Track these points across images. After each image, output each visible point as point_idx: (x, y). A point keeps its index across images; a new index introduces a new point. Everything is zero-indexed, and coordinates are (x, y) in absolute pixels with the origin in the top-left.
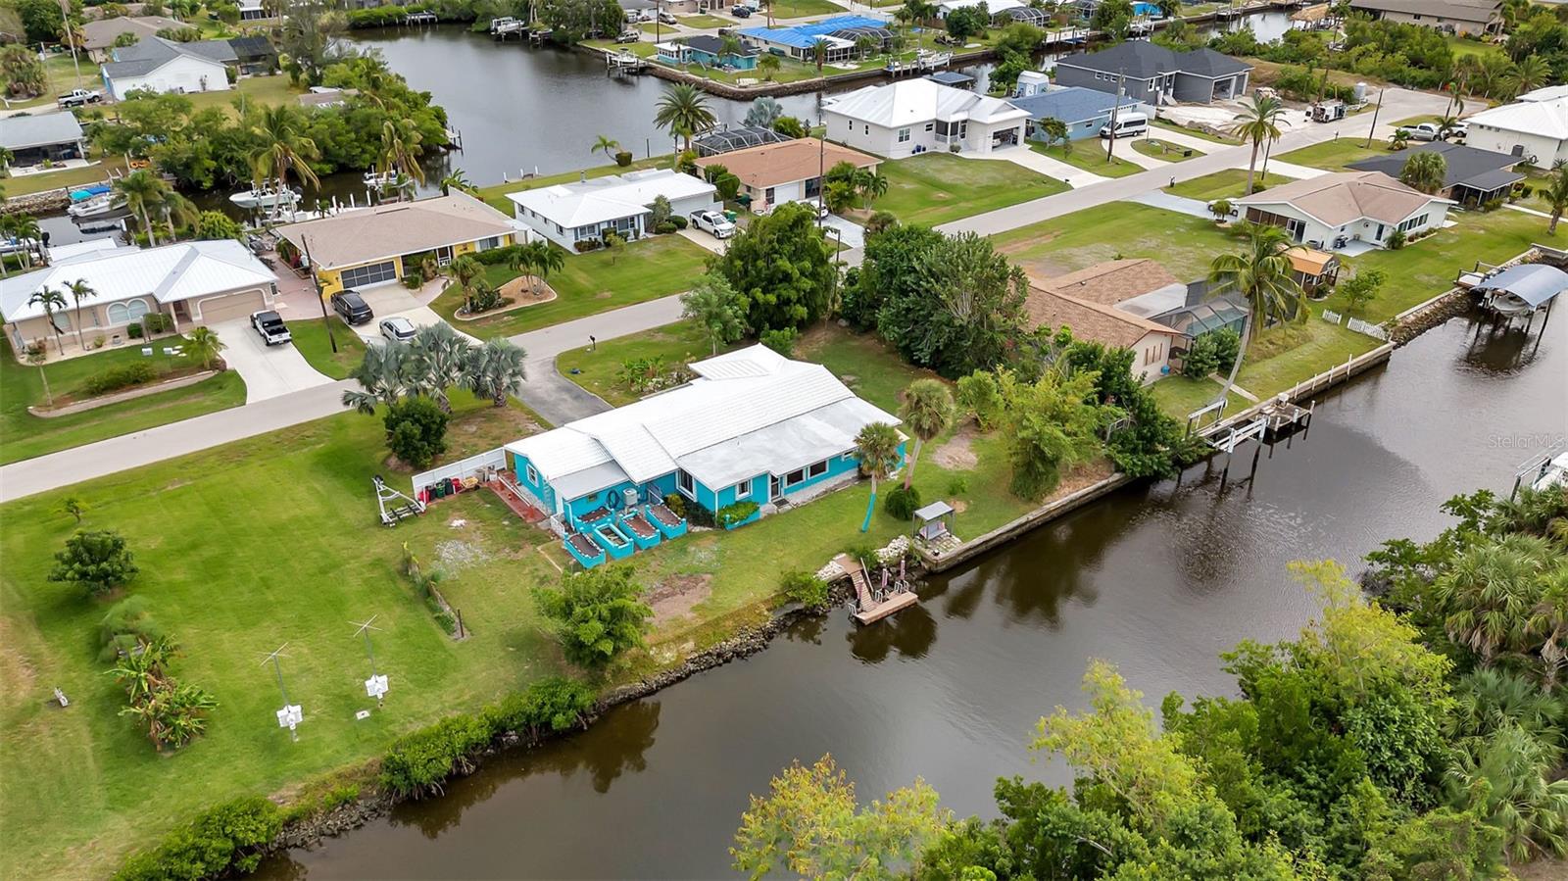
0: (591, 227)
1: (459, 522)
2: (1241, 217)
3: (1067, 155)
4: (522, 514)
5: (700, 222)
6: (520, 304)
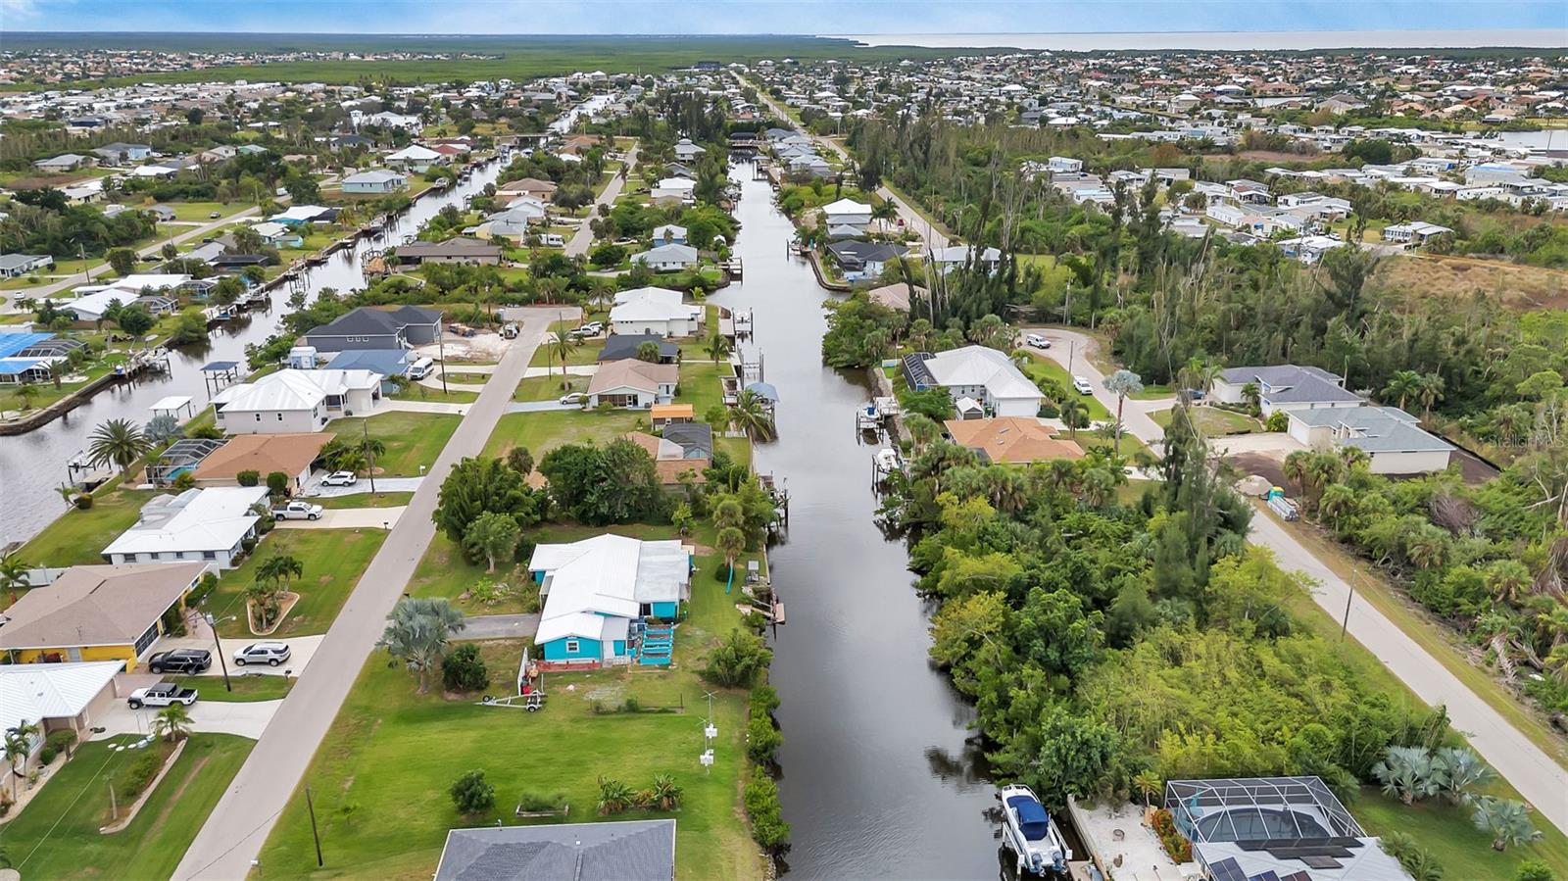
0: (235, 546)
1: (571, 687)
2: (594, 402)
3: (425, 395)
4: (586, 669)
5: (287, 513)
6: (286, 609)
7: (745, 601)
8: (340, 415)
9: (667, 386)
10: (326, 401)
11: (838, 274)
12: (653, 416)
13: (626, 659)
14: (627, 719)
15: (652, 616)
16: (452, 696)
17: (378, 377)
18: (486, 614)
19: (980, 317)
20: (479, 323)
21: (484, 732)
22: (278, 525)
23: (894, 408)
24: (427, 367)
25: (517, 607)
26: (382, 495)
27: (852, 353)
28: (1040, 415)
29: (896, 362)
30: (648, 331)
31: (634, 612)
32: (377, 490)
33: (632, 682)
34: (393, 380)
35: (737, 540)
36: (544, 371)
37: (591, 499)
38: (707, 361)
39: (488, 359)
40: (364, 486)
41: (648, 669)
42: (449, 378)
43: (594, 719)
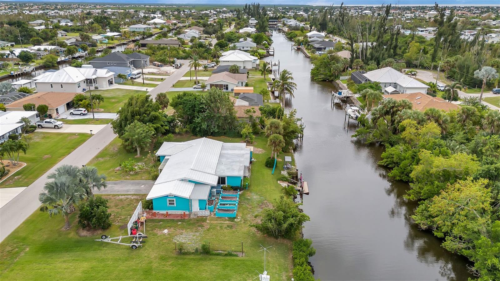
0: (3, 136)
1: (166, 231)
2: (208, 87)
3: (133, 84)
4: (179, 218)
5: (43, 124)
6: (13, 171)
7: (283, 179)
8: (92, 88)
9: (242, 83)
10: (85, 82)
11: (313, 52)
12: (234, 92)
13: (206, 213)
14: (201, 259)
15: (226, 185)
16: (84, 233)
17: (112, 73)
18: (127, 179)
19: (385, 59)
20: (164, 62)
21: (94, 264)
22: (38, 130)
23: (350, 94)
24: (138, 74)
25: (146, 176)
26: (97, 120)
27: (326, 75)
29: (347, 77)
31: (214, 181)
32: (95, 118)
33: (208, 230)
34: (120, 76)
35: (280, 142)
37: (197, 120)
38: (259, 76)
39: (167, 74)
40: (90, 116)
41: (220, 221)
42: (147, 79)
43: (176, 258)
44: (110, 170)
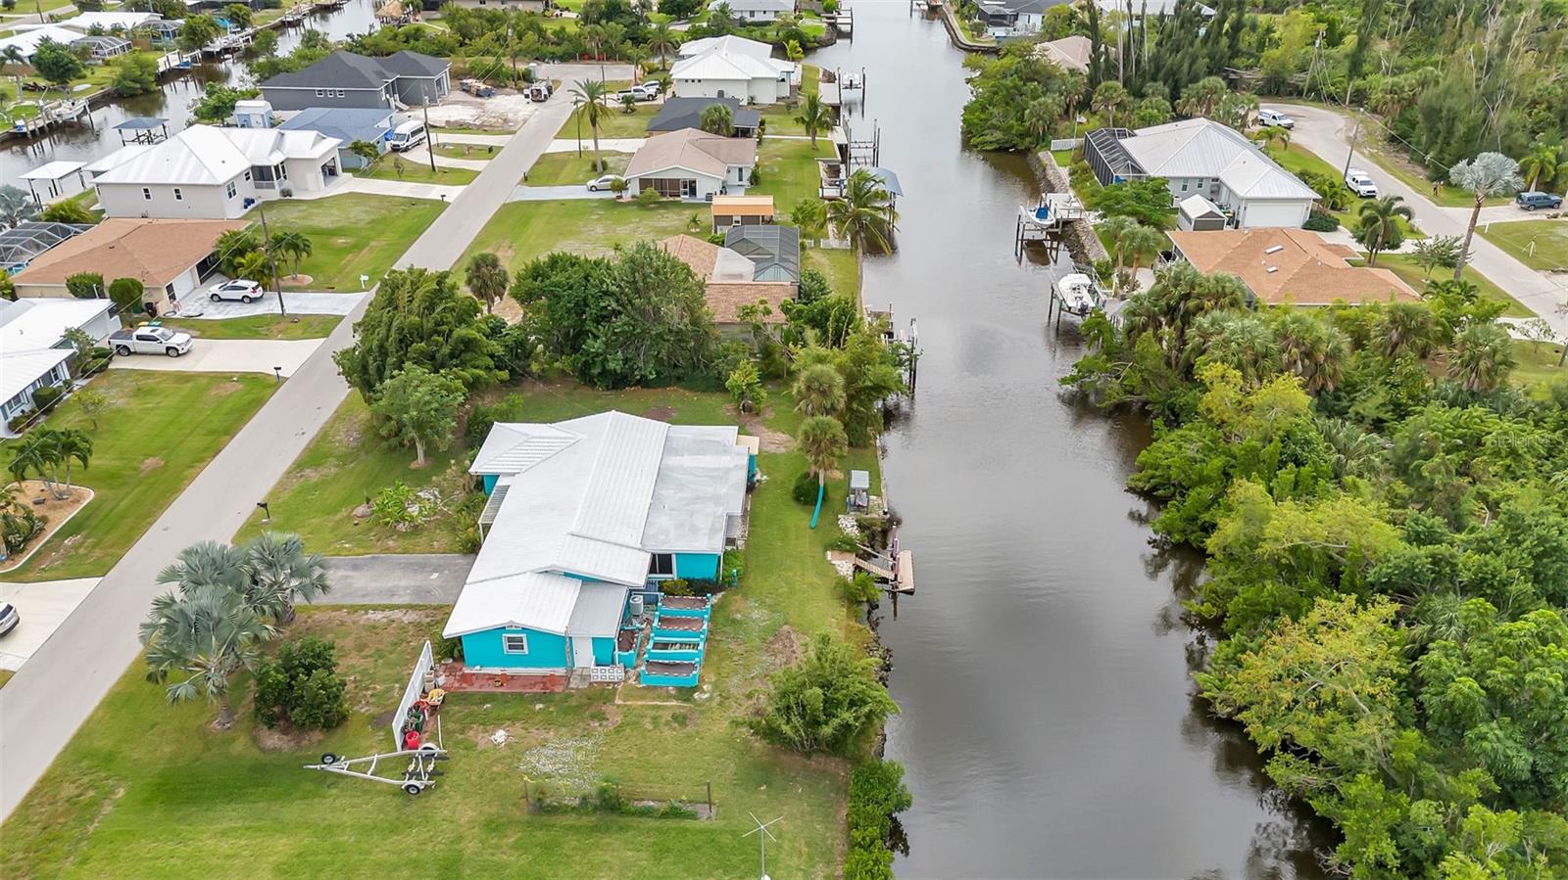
0: (17, 398)
1: (500, 736)
2: (634, 189)
3: (400, 172)
4: (537, 690)
5: (133, 344)
6: (60, 519)
7: (844, 546)
8: (274, 194)
9: (741, 170)
10: (251, 175)
11: (978, 30)
12: (714, 212)
13: (615, 673)
14: (595, 829)
15: (674, 576)
16: (273, 740)
17: (332, 142)
18: (388, 550)
19: (1195, 79)
20: (497, 80)
21: (308, 840)
22: (119, 364)
23: (1076, 210)
24: (414, 133)
25: (443, 538)
26: (295, 319)
27: (1007, 130)
28: (1308, 226)
29: (1073, 142)
30: (721, 94)
31: (635, 572)
32: (288, 311)
33: (619, 730)
34: (357, 148)
35: (834, 441)
36: (571, 145)
37: (594, 346)
38: (798, 136)
39: (505, 127)
40: (270, 306)
41: (654, 699)
42: (443, 150)
43: (529, 824)
44: (339, 516)
